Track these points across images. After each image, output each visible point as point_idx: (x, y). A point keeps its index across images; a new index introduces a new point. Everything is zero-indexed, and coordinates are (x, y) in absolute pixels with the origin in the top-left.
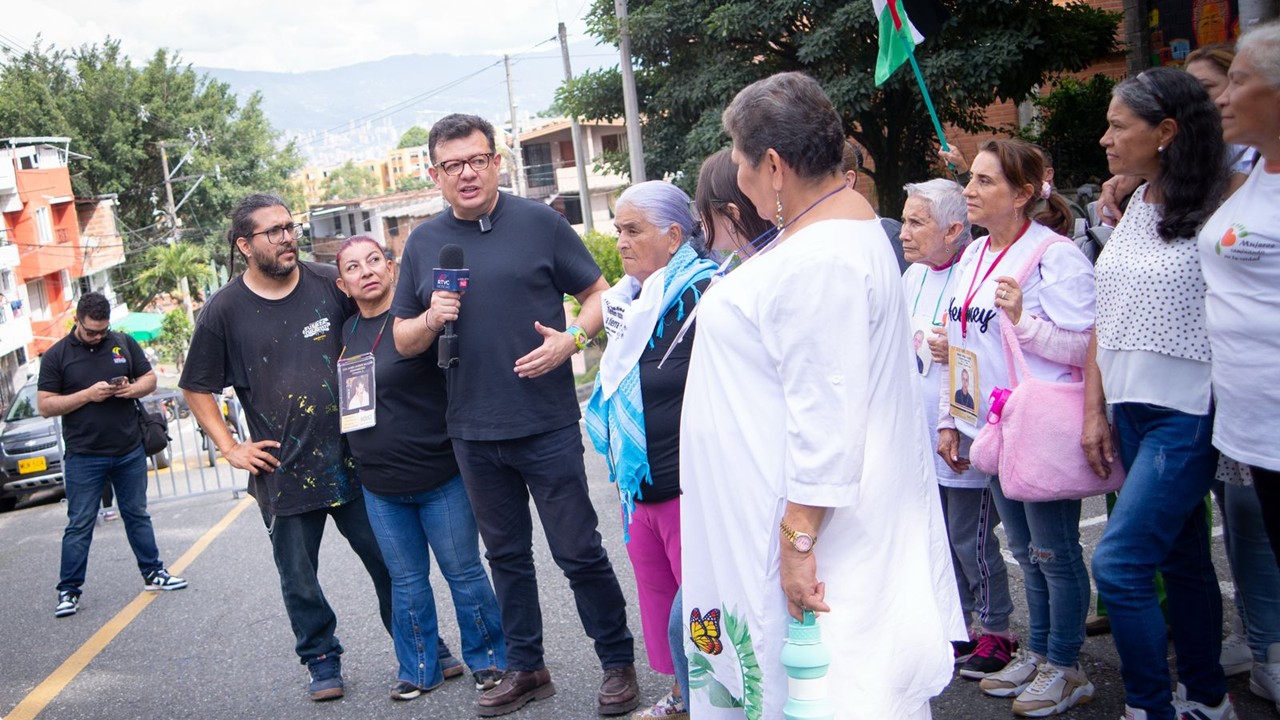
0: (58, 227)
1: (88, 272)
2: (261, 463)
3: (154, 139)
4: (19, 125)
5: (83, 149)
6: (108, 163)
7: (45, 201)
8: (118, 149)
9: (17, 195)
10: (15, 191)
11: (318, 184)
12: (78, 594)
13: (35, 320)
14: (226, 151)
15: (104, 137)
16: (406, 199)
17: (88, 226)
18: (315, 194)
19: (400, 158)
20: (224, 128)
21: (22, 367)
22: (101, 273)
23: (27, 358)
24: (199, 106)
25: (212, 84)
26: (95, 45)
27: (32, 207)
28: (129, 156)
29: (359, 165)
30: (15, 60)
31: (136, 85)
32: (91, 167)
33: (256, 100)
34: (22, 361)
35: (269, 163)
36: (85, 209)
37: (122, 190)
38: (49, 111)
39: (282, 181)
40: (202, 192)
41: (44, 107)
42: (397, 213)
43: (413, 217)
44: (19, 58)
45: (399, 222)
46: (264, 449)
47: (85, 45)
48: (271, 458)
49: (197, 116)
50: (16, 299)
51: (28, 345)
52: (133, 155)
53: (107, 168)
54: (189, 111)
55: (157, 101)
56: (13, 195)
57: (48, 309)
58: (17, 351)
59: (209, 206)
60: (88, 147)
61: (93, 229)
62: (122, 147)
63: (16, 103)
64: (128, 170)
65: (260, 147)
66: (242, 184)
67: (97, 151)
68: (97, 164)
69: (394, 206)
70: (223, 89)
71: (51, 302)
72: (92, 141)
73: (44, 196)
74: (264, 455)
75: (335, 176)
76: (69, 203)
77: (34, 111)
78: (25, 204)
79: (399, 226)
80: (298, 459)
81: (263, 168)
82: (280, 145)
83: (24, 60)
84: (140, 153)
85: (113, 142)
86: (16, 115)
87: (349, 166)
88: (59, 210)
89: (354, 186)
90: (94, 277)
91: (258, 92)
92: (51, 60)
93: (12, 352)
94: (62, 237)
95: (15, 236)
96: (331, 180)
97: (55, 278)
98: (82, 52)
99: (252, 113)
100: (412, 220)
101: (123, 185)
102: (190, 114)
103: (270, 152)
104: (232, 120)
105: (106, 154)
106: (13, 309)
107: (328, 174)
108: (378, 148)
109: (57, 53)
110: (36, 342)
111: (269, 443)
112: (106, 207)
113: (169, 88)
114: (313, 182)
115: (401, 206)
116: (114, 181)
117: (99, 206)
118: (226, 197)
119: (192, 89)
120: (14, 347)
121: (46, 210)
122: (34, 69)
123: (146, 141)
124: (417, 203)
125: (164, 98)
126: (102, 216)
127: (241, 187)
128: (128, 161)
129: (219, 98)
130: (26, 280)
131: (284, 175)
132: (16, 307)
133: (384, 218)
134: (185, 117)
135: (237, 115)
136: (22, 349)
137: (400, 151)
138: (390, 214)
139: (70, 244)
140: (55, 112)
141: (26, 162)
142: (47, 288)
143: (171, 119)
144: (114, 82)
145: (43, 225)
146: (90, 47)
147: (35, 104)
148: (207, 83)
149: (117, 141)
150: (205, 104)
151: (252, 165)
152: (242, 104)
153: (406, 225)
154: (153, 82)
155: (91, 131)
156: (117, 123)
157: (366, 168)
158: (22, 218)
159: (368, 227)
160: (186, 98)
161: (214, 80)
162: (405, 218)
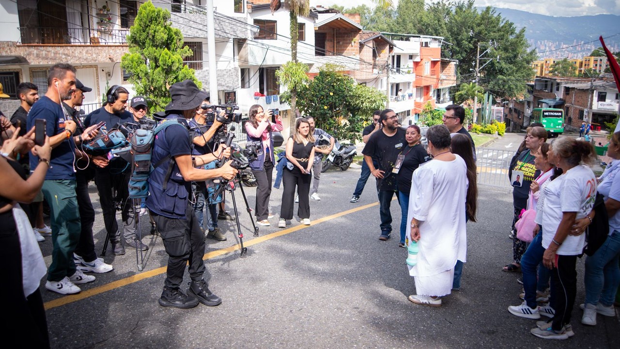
0: (433, 69)
1: (440, 87)
2: (379, 176)
3: (478, 41)
4: (429, 28)
5: (451, 41)
6: (459, 48)
7: (429, 60)
8: (463, 43)
9: (419, 56)
10: (419, 54)
11: (550, 66)
12: (359, 197)
13: (417, 101)
14: (506, 50)
15: (460, 37)
16: (577, 80)
17: (445, 70)
18: (548, 69)
19: (589, 60)
20: (507, 40)
21: (408, 117)
22: (446, 88)
23: (411, 114)
24: (499, 30)
26: (464, 1)
27: (424, 61)
28: (467, 46)
29: (570, 60)
30: (434, 4)
31: (476, 19)
32: (452, 48)
33: (523, 31)
34: (409, 115)
35: (522, 57)
36: (444, 64)
37: (462, 58)
38: (441, 25)
39: (526, 65)
40: (492, 64)
41: (440, 23)
42: (570, 86)
43: (576, 89)
44: (435, 3)
45: (570, 89)
46: (381, 173)
47: (460, 1)
48: (382, 175)
49: (497, 35)
50: (411, 93)
51: (412, 110)
52: (469, 46)
53: (458, 49)
54: (495, 32)
55: (483, 27)
56: (418, 56)
57: (423, 98)
58: (408, 111)
59: (494, 70)
60: (453, 40)
61: (446, 72)
62: (465, 42)
63: (430, 20)
64: (466, 51)
65: (520, 50)
66: (509, 63)
67: (456, 42)
68: (454, 47)
69: (571, 83)
70: (511, 25)
71: (424, 95)
72: (455, 38)
73: (430, 58)
74: (380, 174)
75: (558, 63)
76: (439, 61)
77: (436, 24)
78: (421, 60)
79: (570, 92)
80: (388, 177)
81: (519, 58)
82: (529, 50)
83: (437, 4)
84: (471, 45)
85: (462, 40)
86: (429, 25)
87: (565, 60)
88: (434, 63)
89: (565, 69)
90: (443, 89)
91: (525, 28)
92: (447, 5)
93: (405, 111)
94: (433, 73)
95: (416, 70)
96: (556, 65)
97: (427, 88)
98: (458, 4)
99: (520, 36)
100: (576, 90)
101: (462, 57)
102: (495, 33)
103: (524, 52)
104: (511, 38)
105: (459, 44)
106: (409, 96)
107: (555, 62)
108: (584, 53)
109: (450, 3)
110: (415, 109)
111: (382, 171)
112: (453, 65)
113: (488, 22)
114: (548, 64)
115: (574, 83)
116: (459, 55)
117: (450, 64)
118: (501, 67)
119: (498, 24)
120: (406, 109)
121: (429, 63)
122: (440, 8)
123: (475, 41)
124: (581, 83)
125: (486, 26)
126: (450, 68)
127: (508, 64)
128: (467, 48)
129: (509, 28)
130: (416, 87)
131: (528, 63)
132: (410, 96)
133: (565, 87)
134: (492, 34)
135: (514, 35)
136: (410, 111)
137: (590, 57)
138: (567, 86)
139: (435, 77)
140: (443, 26)
141: (426, 44)
142: (424, 91)
143: (486, 34)
144: (467, 17)
145: (427, 68)
146: (462, 2)
147: (437, 22)
148: (504, 22)
149: (464, 40)
150: (502, 30)
151: (515, 56)
152: (517, 31)
153: (573, 91)
154: (483, 18)
155: (455, 34)
156: (465, 33)
157: (572, 62)
158: (420, 64)
159: (558, 89)
160: (494, 27)
161: (508, 21)
162: (573, 89)
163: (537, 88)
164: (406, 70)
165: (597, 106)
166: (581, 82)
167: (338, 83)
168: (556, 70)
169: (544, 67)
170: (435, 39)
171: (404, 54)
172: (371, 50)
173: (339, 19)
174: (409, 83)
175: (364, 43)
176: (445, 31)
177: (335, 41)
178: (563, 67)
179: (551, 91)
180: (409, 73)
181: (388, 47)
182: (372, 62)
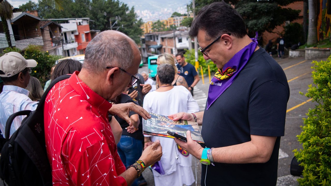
0: (87, 38)
5: (93, 19)
6: (99, 22)
7: (84, 32)
9: (77, 32)
10: (77, 30)
11: (151, 25)
14: (126, 20)
15: (98, 16)
16: (166, 33)
19: (171, 20)
20: (125, 15)
24: (120, 9)
25: (123, 4)
27: (81, 34)
29: (161, 21)
31: (105, 4)
33: (133, 9)
35: (135, 24)
36: (92, 34)
37: (102, 29)
38: (85, 10)
39: (138, 28)
43: (167, 38)
52: (104, 21)
53: (98, 24)
54: (118, 11)
55: (110, 8)
63: (78, 8)
64: (103, 24)
65: (134, 19)
67: (96, 20)
68: (96, 22)
69: (163, 34)
70: (126, 5)
72: (95, 17)
75: (155, 23)
76: (89, 33)
77: (82, 10)
78: (79, 33)
82: (138, 19)
84: (106, 20)
86: (78, 11)
87: (159, 21)
88: (87, 34)
89: (160, 26)
91: (134, 6)
94: (87, 40)
95: (77, 40)
99: (132, 11)
103: (136, 20)
104: (127, 13)
105: (98, 20)
113: (113, 5)
115: (165, 35)
116: (100, 27)
117: (96, 33)
119: (118, 5)
121: (84, 34)
123: (108, 18)
125: (112, 8)
129: (125, 7)
130: (79, 50)
131: (139, 26)
133: (161, 37)
134: (116, 12)
135: (129, 11)
137: (171, 18)
141: (80, 23)
143: (113, 13)
145: (83, 38)
147: (82, 8)
149: (101, 17)
151: (132, 24)
152: (130, 8)
154: (109, 3)
156: (101, 14)
158: (78, 36)
159: (157, 39)
160: (117, 8)
161: (123, 3)
162: (165, 38)
163: (147, 40)
164: (71, 41)
165: (179, 45)
166: (169, 33)
167: (40, 56)
168: (155, 27)
169: (148, 26)
170: (85, 20)
171: (69, 32)
172: (48, 32)
173: (25, 15)
174: (75, 49)
175: (44, 28)
176: (89, 14)
177: (24, 29)
178: (158, 25)
179: (154, 40)
180: (73, 42)
181: (58, 29)
182: (50, 39)
